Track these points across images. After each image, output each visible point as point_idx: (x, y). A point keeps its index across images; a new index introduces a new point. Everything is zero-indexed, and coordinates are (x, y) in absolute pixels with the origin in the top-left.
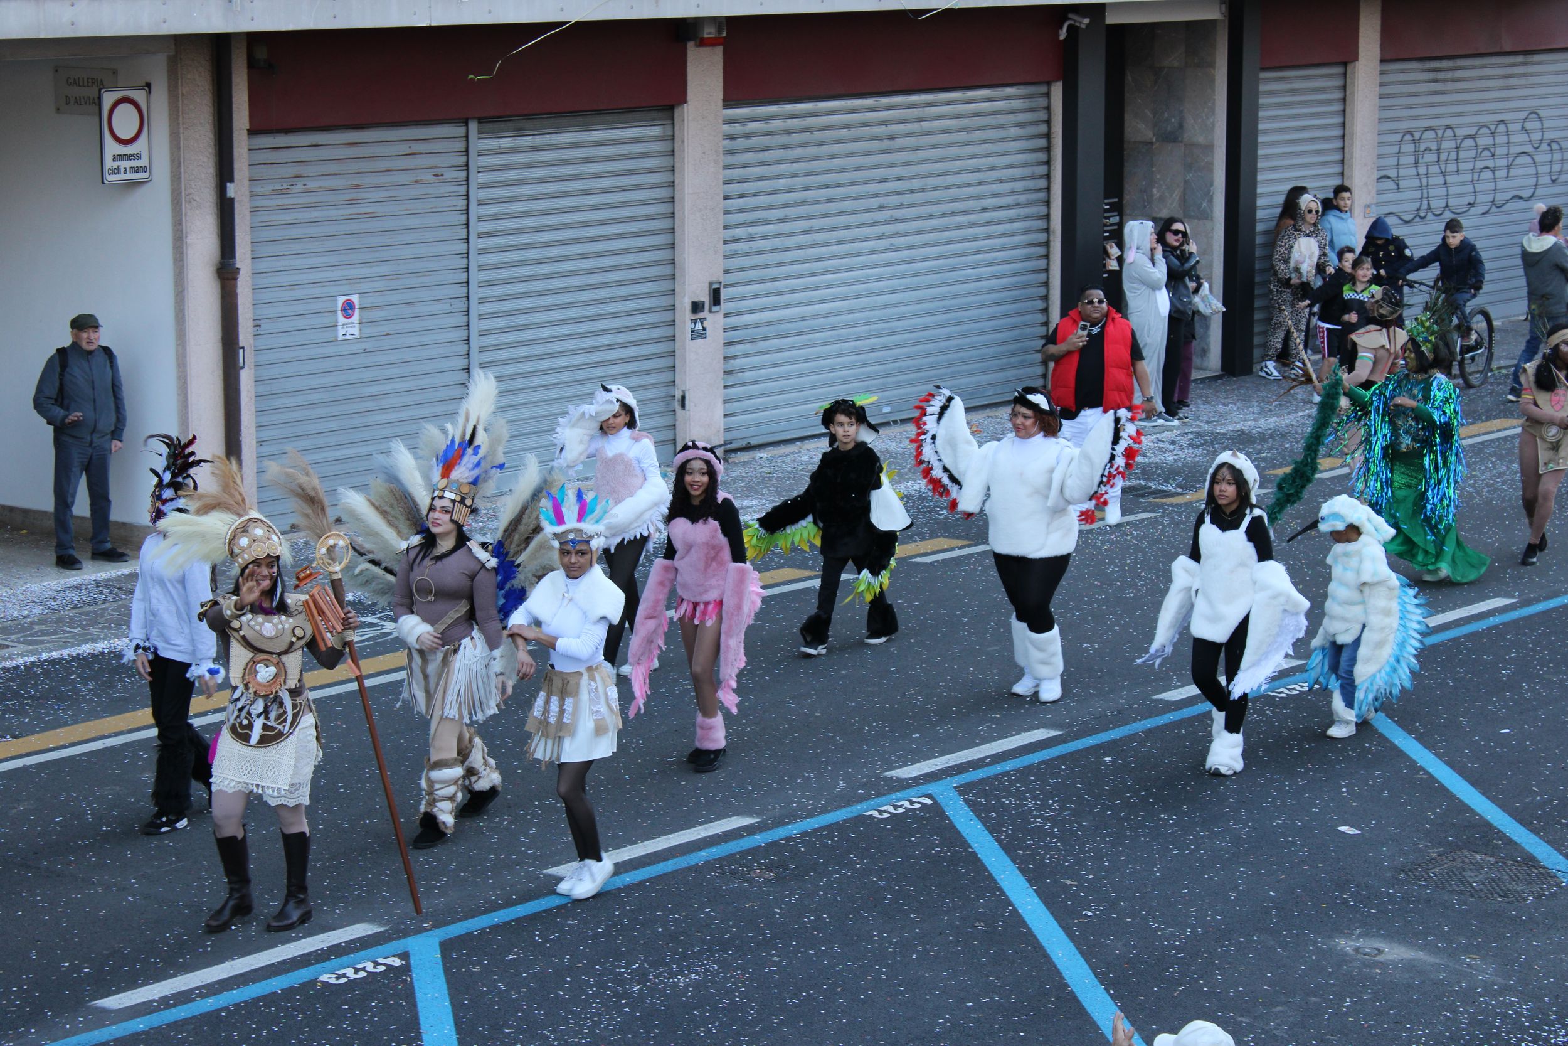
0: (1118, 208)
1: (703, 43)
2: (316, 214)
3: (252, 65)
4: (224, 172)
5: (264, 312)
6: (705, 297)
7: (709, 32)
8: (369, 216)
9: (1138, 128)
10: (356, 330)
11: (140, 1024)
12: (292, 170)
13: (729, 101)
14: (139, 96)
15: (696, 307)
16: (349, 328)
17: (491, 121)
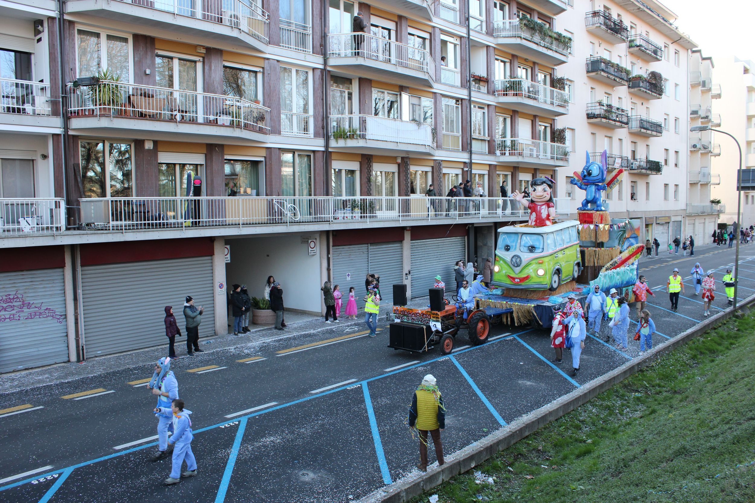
0: (476, 257)
1: (407, 230)
2: (344, 260)
3: (333, 235)
4: (328, 253)
5: (335, 276)
6: (408, 273)
7: (408, 229)
8: (352, 260)
9: (480, 243)
10: (350, 279)
11: (318, 396)
12: (339, 252)
13: (411, 240)
14: (315, 240)
15: (406, 274)
16: (349, 279)
17: (372, 244)
